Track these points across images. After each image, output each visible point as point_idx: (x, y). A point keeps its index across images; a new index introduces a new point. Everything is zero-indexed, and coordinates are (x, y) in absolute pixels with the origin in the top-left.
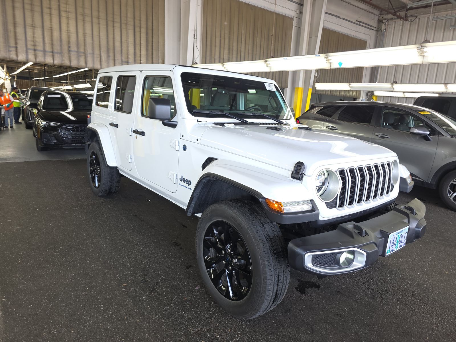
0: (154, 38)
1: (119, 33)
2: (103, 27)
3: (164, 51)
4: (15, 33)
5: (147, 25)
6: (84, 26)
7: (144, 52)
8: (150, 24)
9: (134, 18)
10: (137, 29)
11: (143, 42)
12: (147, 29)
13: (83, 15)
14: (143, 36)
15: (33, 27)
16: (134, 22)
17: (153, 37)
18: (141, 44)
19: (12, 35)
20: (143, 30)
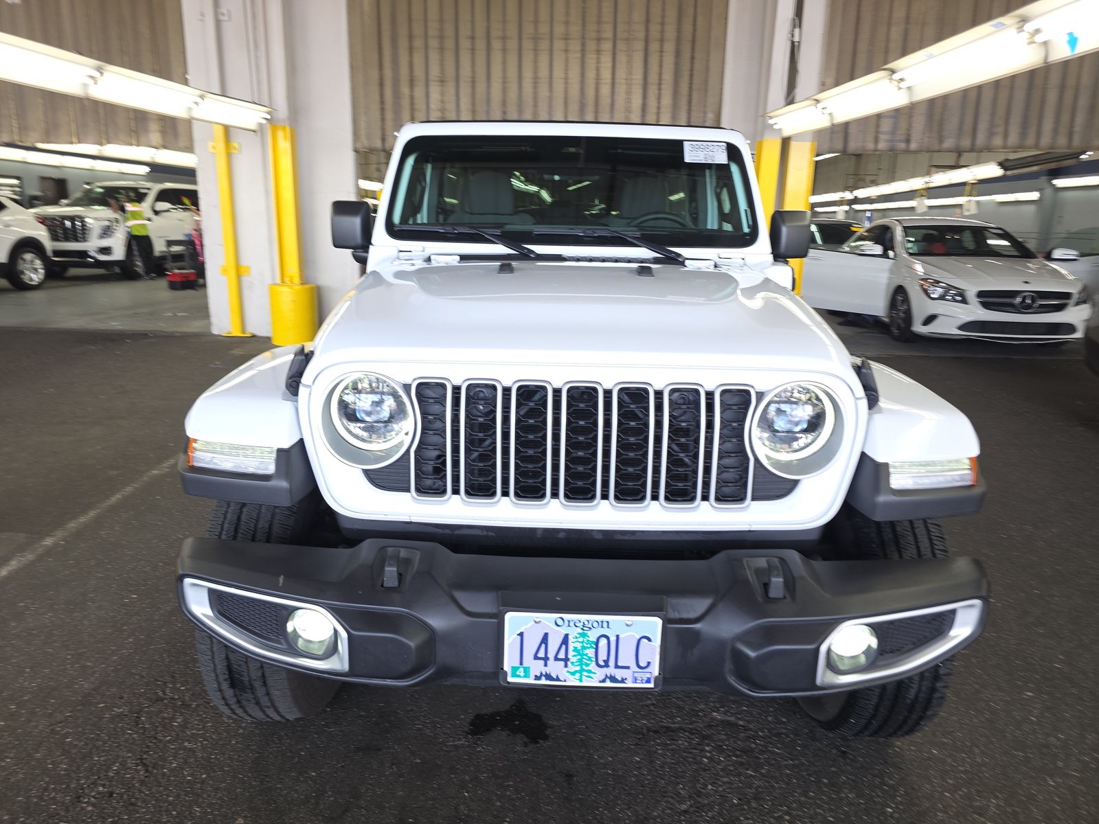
0: (695, 61)
1: (610, 65)
2: (575, 57)
3: (721, 89)
4: (412, 98)
5: (679, 31)
6: (536, 62)
7: (667, 100)
8: (687, 28)
9: (648, 21)
10: (654, 47)
11: (668, 76)
12: (679, 40)
13: (536, 39)
14: (669, 60)
15: (442, 81)
16: (647, 30)
17: (693, 58)
18: (663, 82)
19: (405, 103)
20: (670, 47)
